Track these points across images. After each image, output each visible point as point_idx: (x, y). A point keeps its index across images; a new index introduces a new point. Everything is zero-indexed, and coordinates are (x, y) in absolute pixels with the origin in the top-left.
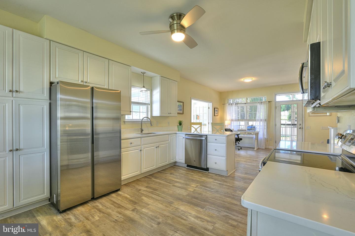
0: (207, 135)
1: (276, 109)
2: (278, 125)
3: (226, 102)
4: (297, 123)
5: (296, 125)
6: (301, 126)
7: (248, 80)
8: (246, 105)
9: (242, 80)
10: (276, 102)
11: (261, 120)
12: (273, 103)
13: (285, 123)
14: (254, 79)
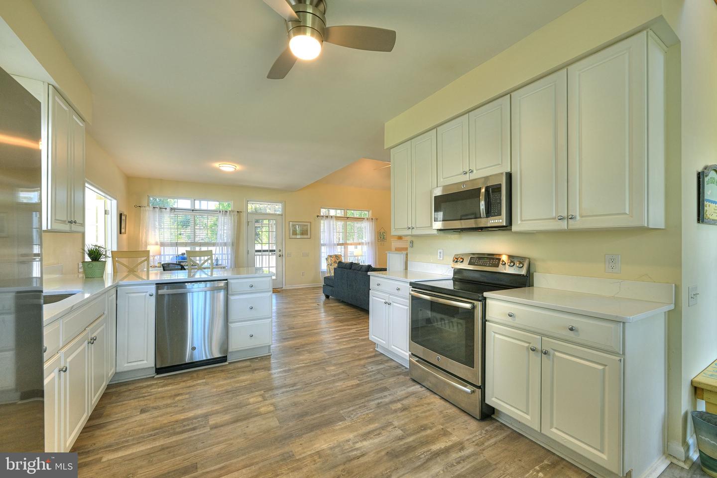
0: (227, 280)
1: (248, 225)
2: (252, 252)
3: (145, 203)
4: (277, 247)
5: (274, 251)
6: (281, 253)
7: (228, 168)
8: (194, 213)
9: (217, 165)
10: (248, 214)
11: (225, 244)
12: (244, 215)
13: (268, 249)
14: (238, 167)
